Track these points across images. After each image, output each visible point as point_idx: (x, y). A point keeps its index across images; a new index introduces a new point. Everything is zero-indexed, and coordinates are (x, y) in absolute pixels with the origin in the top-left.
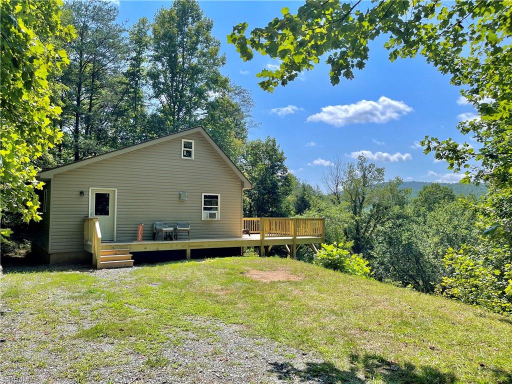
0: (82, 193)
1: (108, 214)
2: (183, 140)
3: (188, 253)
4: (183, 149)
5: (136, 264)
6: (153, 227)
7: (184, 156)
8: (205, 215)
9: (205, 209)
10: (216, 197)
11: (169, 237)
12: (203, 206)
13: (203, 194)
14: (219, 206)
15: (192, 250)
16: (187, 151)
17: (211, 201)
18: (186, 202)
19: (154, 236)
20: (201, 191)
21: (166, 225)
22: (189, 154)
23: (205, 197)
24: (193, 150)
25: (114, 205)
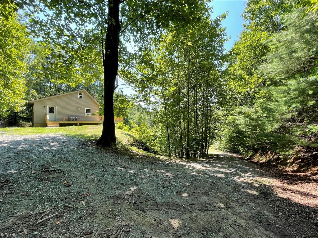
0: (44, 107)
1: (53, 113)
2: (79, 93)
3: (78, 124)
5: (60, 126)
6: (69, 117)
8: (86, 114)
9: (86, 113)
10: (90, 109)
11: (73, 120)
14: (91, 112)
15: (79, 124)
16: (80, 96)
17: (88, 110)
18: (80, 111)
19: (69, 120)
21: (72, 117)
22: (81, 97)
23: (86, 109)
24: (82, 96)
25: (56, 110)
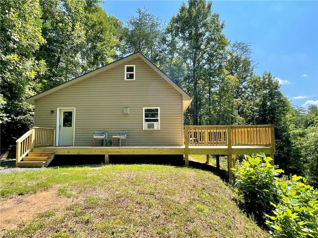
1: (71, 125)
2: (126, 66)
3: (107, 158)
4: (126, 72)
7: (127, 78)
8: (146, 125)
9: (147, 121)
10: (157, 110)
12: (144, 118)
13: (144, 109)
14: (159, 118)
16: (130, 74)
17: (152, 113)
18: (130, 116)
20: (142, 106)
22: (131, 76)
23: (146, 110)
24: (134, 73)
